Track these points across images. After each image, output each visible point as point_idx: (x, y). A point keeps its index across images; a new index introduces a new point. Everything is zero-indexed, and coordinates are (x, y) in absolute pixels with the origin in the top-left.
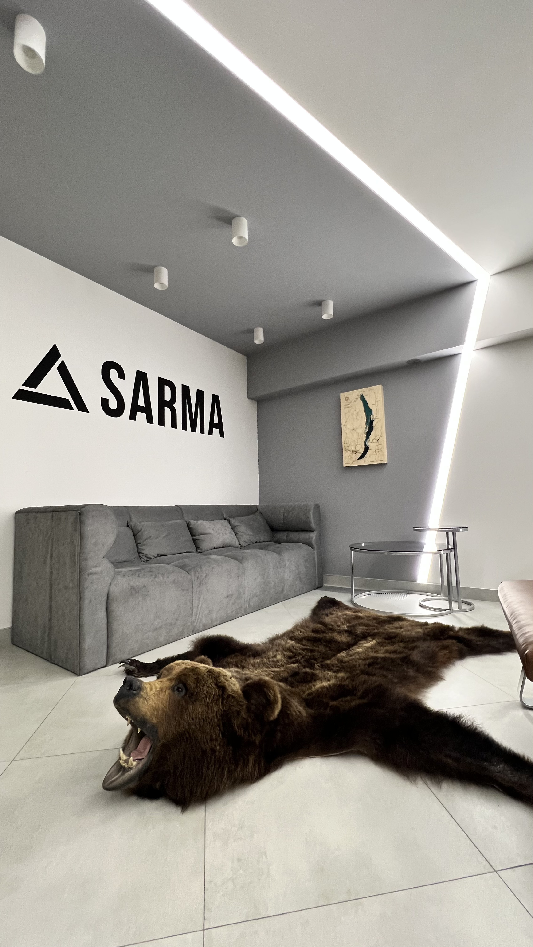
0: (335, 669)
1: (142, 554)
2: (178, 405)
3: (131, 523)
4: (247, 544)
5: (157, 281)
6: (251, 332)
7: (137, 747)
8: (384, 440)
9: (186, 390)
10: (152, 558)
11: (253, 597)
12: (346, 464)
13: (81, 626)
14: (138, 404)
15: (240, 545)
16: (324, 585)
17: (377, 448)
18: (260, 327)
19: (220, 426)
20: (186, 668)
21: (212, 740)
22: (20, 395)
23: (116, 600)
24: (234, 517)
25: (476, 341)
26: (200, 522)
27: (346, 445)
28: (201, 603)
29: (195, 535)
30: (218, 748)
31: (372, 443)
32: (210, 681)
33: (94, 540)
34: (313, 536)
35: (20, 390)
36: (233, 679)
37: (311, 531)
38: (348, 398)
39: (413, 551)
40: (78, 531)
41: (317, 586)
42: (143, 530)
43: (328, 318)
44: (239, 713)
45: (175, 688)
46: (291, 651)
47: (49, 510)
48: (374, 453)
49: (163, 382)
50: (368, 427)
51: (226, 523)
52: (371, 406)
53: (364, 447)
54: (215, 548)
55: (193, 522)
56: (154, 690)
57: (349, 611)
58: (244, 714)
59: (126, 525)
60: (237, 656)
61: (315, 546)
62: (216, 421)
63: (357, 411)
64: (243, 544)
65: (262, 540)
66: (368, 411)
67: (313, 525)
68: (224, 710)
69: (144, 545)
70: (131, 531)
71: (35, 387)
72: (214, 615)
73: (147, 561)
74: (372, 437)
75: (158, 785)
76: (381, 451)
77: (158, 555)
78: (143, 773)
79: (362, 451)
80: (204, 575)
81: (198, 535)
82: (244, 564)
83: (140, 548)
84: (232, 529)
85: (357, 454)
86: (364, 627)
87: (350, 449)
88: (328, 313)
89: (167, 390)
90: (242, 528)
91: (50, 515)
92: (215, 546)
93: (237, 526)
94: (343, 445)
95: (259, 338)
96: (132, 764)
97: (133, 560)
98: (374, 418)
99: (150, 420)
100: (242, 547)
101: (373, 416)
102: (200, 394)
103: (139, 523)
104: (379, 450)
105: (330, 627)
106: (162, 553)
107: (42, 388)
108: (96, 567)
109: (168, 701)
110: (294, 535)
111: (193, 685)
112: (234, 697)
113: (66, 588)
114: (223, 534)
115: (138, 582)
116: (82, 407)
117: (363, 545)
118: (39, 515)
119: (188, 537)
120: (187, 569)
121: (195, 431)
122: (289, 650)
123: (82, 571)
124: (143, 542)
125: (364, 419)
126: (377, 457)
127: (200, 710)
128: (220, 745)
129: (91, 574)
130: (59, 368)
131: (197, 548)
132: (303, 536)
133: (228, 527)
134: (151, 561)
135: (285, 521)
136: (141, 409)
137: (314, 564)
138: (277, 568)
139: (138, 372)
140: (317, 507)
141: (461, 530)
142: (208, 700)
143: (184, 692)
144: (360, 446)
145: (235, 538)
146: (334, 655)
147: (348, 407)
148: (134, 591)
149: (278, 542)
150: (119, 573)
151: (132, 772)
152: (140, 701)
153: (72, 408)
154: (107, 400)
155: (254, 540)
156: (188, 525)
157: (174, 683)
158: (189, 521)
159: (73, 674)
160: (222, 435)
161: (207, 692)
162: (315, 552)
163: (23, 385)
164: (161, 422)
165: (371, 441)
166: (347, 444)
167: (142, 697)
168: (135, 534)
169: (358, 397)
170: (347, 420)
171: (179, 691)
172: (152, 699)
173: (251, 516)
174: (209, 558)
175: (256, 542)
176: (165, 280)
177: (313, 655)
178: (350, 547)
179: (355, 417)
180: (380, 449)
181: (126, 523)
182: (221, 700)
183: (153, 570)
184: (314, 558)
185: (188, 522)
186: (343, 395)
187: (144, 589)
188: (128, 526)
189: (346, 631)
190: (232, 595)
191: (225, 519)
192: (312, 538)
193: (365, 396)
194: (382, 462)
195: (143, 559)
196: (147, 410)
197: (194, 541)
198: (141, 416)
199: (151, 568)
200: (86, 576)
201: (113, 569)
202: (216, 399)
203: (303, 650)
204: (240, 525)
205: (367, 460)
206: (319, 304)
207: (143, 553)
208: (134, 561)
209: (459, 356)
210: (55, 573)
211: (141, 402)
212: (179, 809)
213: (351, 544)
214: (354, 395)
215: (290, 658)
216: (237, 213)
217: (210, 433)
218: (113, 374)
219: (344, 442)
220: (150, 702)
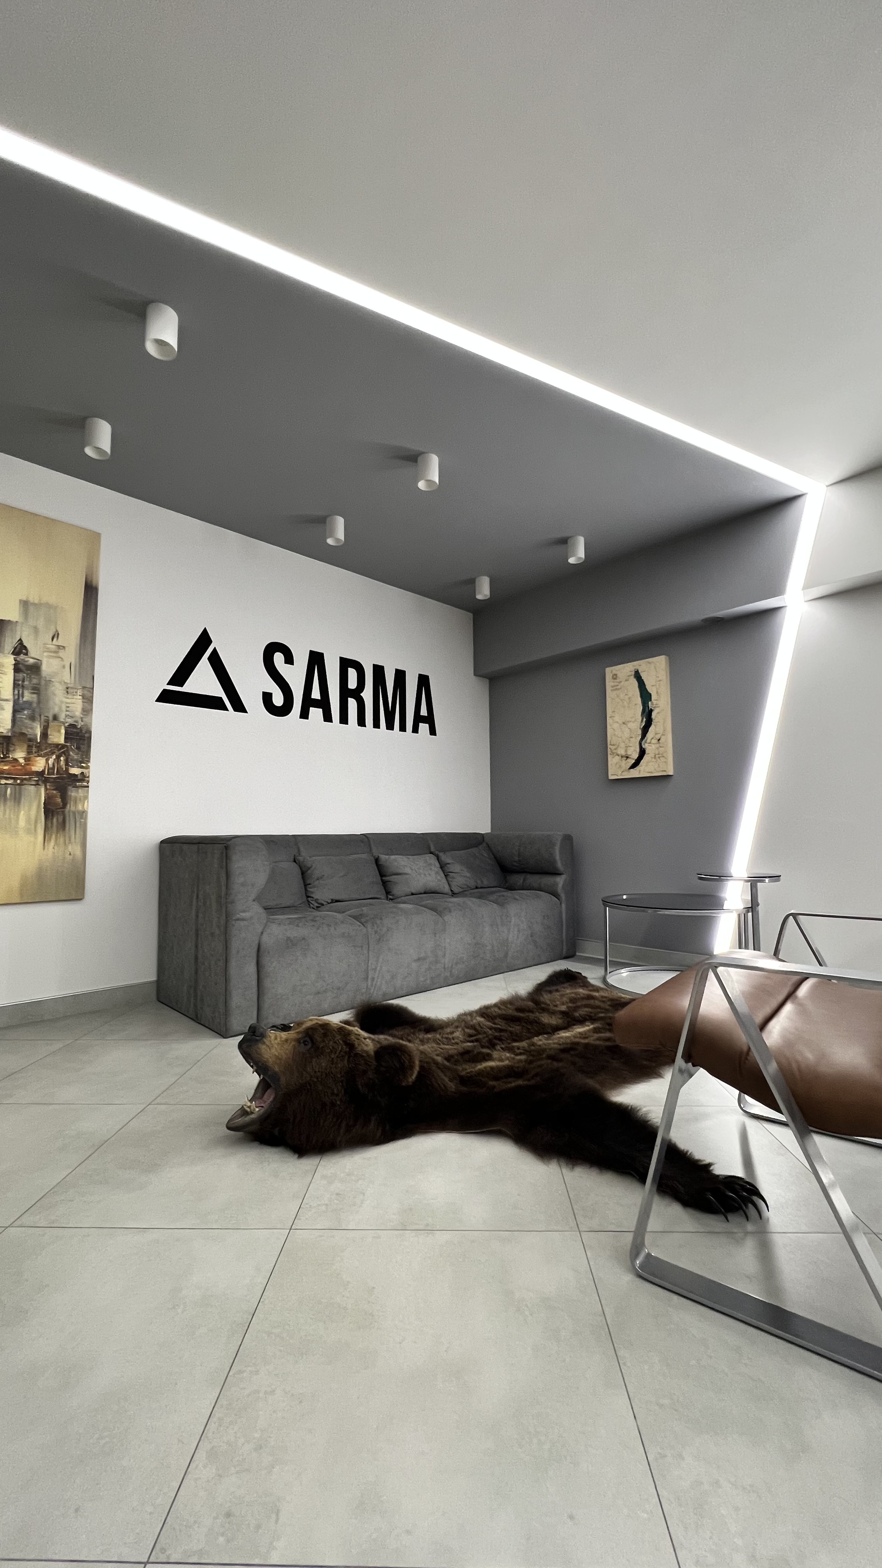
0: (518, 1051)
1: (311, 899)
2: (367, 695)
3: (300, 858)
4: (462, 890)
5: (330, 537)
6: (472, 582)
7: (262, 1097)
8: (668, 739)
9: (379, 671)
10: (325, 903)
11: (456, 964)
12: (612, 775)
13: (227, 980)
14: (312, 697)
15: (452, 891)
16: (577, 954)
17: (657, 753)
18: (484, 575)
19: (430, 720)
20: (317, 1023)
21: (333, 1094)
22: (166, 697)
23: (269, 952)
24: (444, 851)
25: (804, 589)
26: (393, 857)
27: (613, 747)
28: (379, 964)
29: (385, 876)
30: (338, 1103)
31: (650, 745)
32: (338, 1037)
33: (242, 880)
34: (560, 881)
35: (164, 690)
36: (367, 1040)
37: (557, 873)
38: (616, 675)
39: (706, 909)
40: (224, 869)
41: (563, 956)
42: (313, 867)
43: (578, 561)
44: (365, 1072)
45: (302, 1041)
46: (475, 1029)
47: (194, 841)
48: (653, 760)
49: (346, 664)
50: (645, 720)
51: (432, 859)
52: (649, 688)
53: (638, 750)
54: (412, 894)
55: (383, 857)
56: (279, 1039)
57: (583, 989)
58: (371, 1075)
59: (292, 859)
60: (404, 1029)
61: (563, 896)
62: (424, 712)
63: (630, 695)
64: (456, 890)
65: (486, 883)
66: (645, 696)
67: (560, 865)
68: (349, 1068)
69: (314, 887)
70: (299, 868)
71: (182, 685)
72: (398, 982)
73: (318, 907)
74: (650, 735)
75: (276, 1131)
76: (663, 757)
77: (332, 900)
78: (264, 1119)
79: (636, 756)
80: (385, 929)
81: (389, 876)
82: (446, 918)
83: (309, 891)
84: (441, 868)
85: (629, 760)
86: (590, 1010)
87: (619, 753)
88: (578, 554)
89: (352, 674)
90: (456, 868)
91: (195, 847)
92: (414, 891)
93: (449, 864)
94: (609, 746)
95: (484, 591)
96: (254, 1110)
97: (300, 905)
98: (654, 706)
99: (328, 718)
100: (454, 894)
101: (652, 704)
102: (400, 675)
103: (308, 858)
104: (659, 756)
105: (543, 1006)
106: (337, 898)
107: (191, 686)
108: (244, 911)
109: (292, 1052)
110: (533, 880)
111: (319, 1039)
112: (362, 1056)
113: (212, 934)
114: (425, 875)
115: (295, 932)
116: (239, 707)
117: (625, 897)
118: (185, 847)
119: (376, 877)
120: (363, 920)
121: (393, 729)
122: (473, 1027)
123: (228, 916)
124: (314, 882)
125: (640, 708)
126: (657, 766)
127: (323, 1064)
128: (341, 1101)
129: (238, 919)
130: (210, 659)
131: (388, 893)
132: (547, 880)
133: (435, 866)
134: (322, 908)
135: (520, 859)
136: (316, 704)
137: (562, 921)
138: (497, 925)
139: (312, 653)
140: (568, 839)
141: (767, 880)
142: (333, 1056)
143: (310, 1046)
144: (632, 749)
145: (444, 880)
146: (529, 1038)
147: (616, 689)
148: (290, 944)
149: (511, 888)
150: (274, 921)
151: (253, 1116)
152: (263, 1048)
153: (226, 709)
154: (271, 694)
155: (472, 884)
156: (377, 861)
157: (300, 1036)
158: (379, 856)
159: (220, 1036)
160: (433, 732)
161: (333, 1047)
162: (563, 906)
163: (167, 684)
164: (344, 719)
165: (648, 741)
166: (614, 745)
167: (264, 1043)
168: (304, 873)
169: (630, 673)
170: (615, 708)
171: (305, 1045)
172: (275, 1048)
173: (474, 850)
174: (396, 907)
175: (477, 888)
176: (340, 534)
177: (501, 1036)
178: (603, 901)
179: (625, 703)
180: (662, 754)
181: (293, 858)
182: (347, 1057)
183: (318, 919)
184: (561, 913)
185: (377, 857)
186: (609, 671)
187: (303, 941)
188: (295, 861)
189: (563, 1013)
190: (424, 959)
191: (431, 853)
192: (557, 884)
193: (642, 672)
194: (665, 774)
195: (313, 905)
196: (324, 704)
197: (384, 884)
198: (316, 713)
199: (315, 917)
200: (233, 922)
201: (264, 915)
202: (424, 681)
203: (491, 1028)
204: (453, 863)
205: (643, 770)
206: (564, 541)
207: (313, 898)
208: (300, 907)
209: (783, 610)
210: (201, 915)
211: (316, 694)
212: (297, 1156)
213: (604, 896)
214: (625, 670)
215: (470, 1036)
216: (421, 449)
217: (415, 730)
218: (279, 658)
219: (610, 742)
220: (273, 1051)
